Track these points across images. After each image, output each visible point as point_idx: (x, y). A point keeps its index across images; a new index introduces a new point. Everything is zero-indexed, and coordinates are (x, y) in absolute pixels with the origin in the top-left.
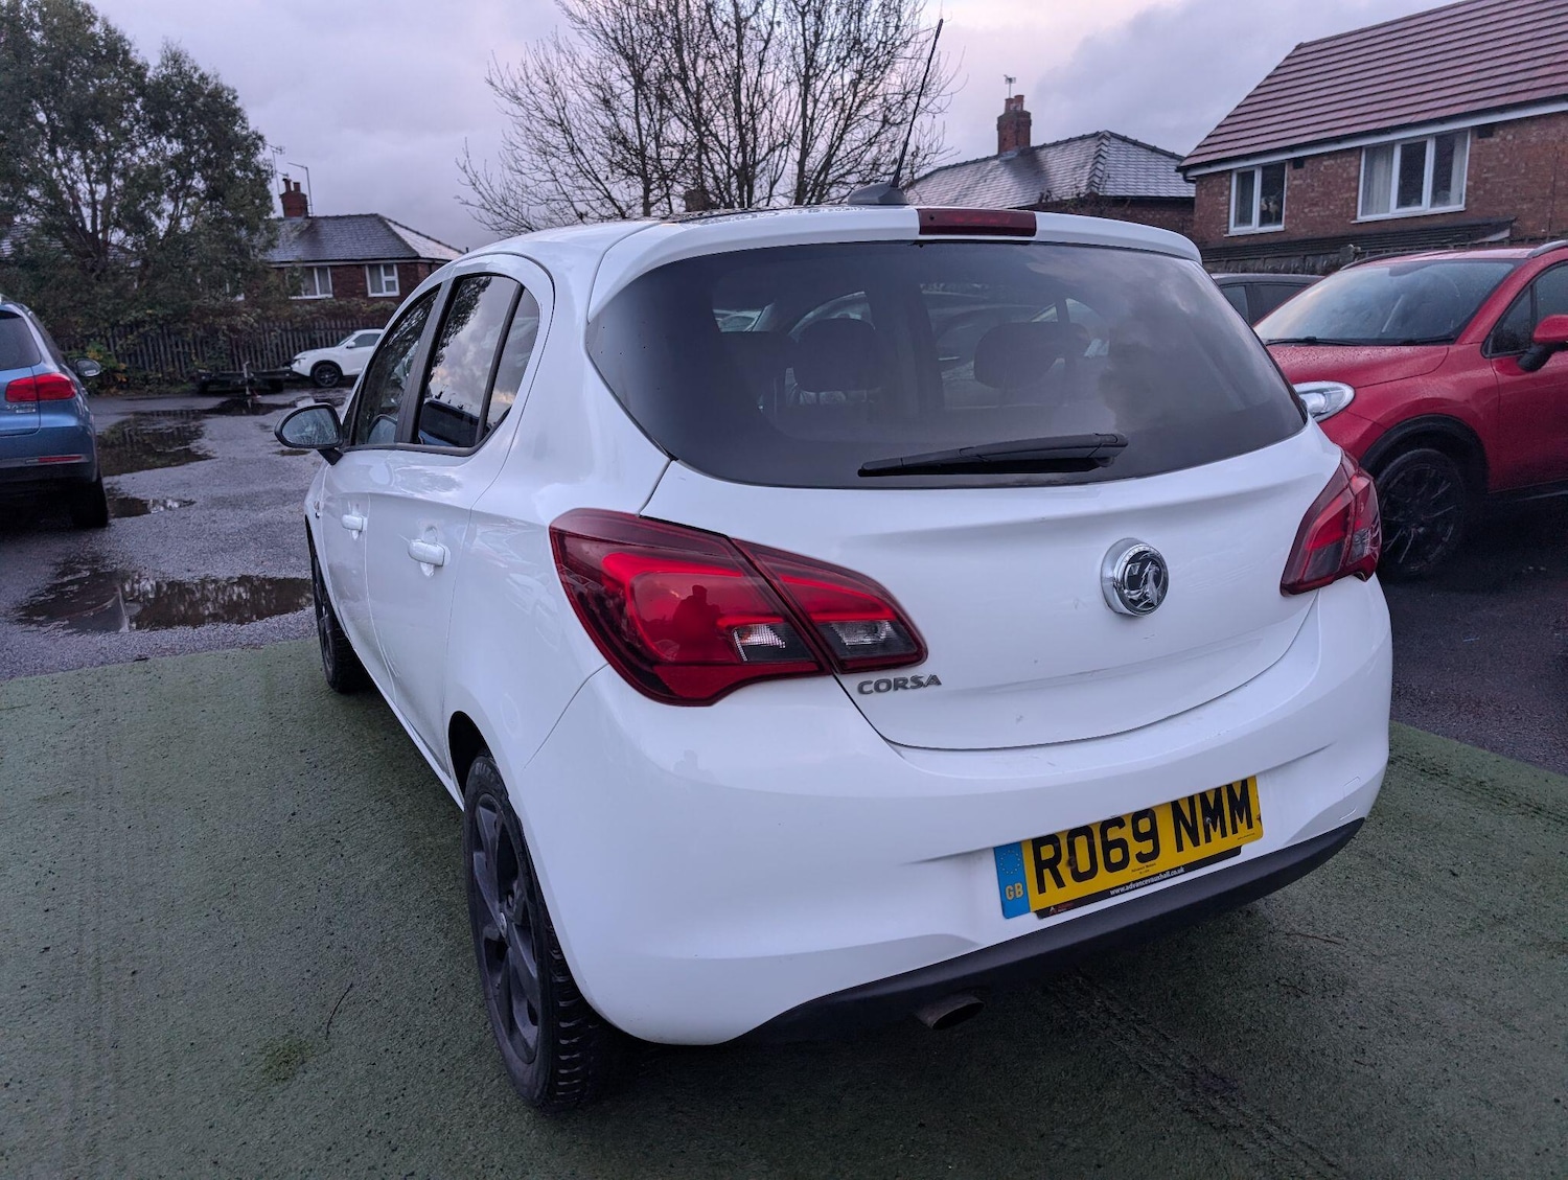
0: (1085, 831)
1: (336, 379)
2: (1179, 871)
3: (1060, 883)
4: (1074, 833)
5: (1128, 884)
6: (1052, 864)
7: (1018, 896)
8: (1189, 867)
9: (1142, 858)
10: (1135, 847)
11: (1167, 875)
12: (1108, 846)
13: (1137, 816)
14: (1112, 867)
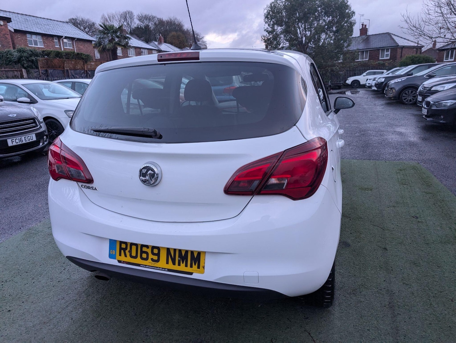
0: (136, 245)
1: (358, 86)
2: (166, 270)
3: (126, 256)
4: (132, 244)
5: (147, 266)
6: (125, 250)
7: (113, 254)
8: (169, 270)
9: (152, 260)
10: (151, 256)
11: (161, 269)
12: (142, 252)
13: (153, 248)
14: (142, 258)
